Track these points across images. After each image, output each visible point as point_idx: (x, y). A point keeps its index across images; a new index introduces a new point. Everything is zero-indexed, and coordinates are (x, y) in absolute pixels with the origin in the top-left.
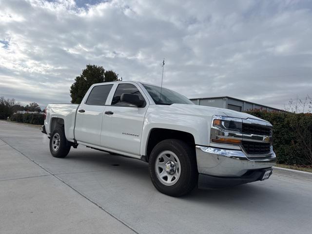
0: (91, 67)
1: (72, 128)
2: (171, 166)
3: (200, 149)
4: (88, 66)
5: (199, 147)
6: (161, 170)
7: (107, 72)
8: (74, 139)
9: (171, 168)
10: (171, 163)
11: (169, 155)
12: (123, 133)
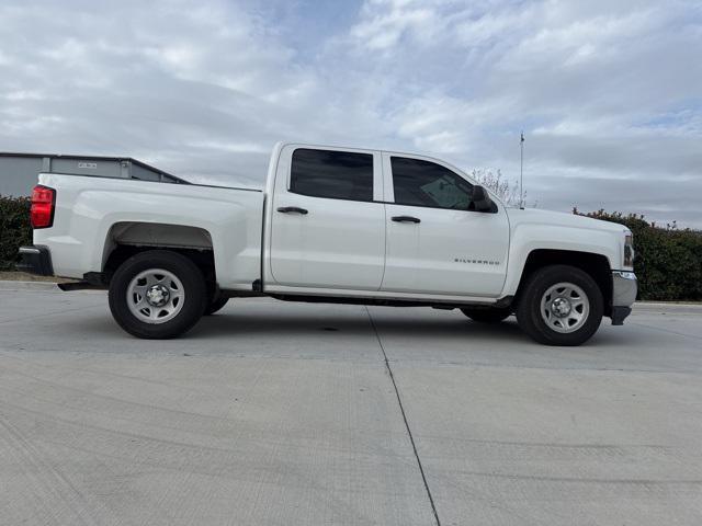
3: (618, 275)
12: (457, 260)
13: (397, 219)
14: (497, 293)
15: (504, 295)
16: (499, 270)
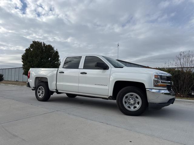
0: (36, 42)
1: (55, 83)
3: (149, 90)
5: (148, 89)
8: (56, 90)
12: (95, 84)
13: (82, 73)
14: (107, 95)
15: (109, 96)
16: (107, 87)
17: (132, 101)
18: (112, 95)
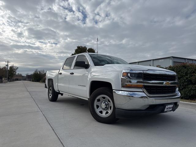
0: (79, 47)
1: (57, 84)
2: (106, 105)
4: (78, 47)
5: (115, 91)
6: (98, 107)
7: (89, 49)
8: (58, 90)
9: (105, 106)
10: (105, 103)
11: (104, 98)
17: (103, 105)
18: (89, 98)
